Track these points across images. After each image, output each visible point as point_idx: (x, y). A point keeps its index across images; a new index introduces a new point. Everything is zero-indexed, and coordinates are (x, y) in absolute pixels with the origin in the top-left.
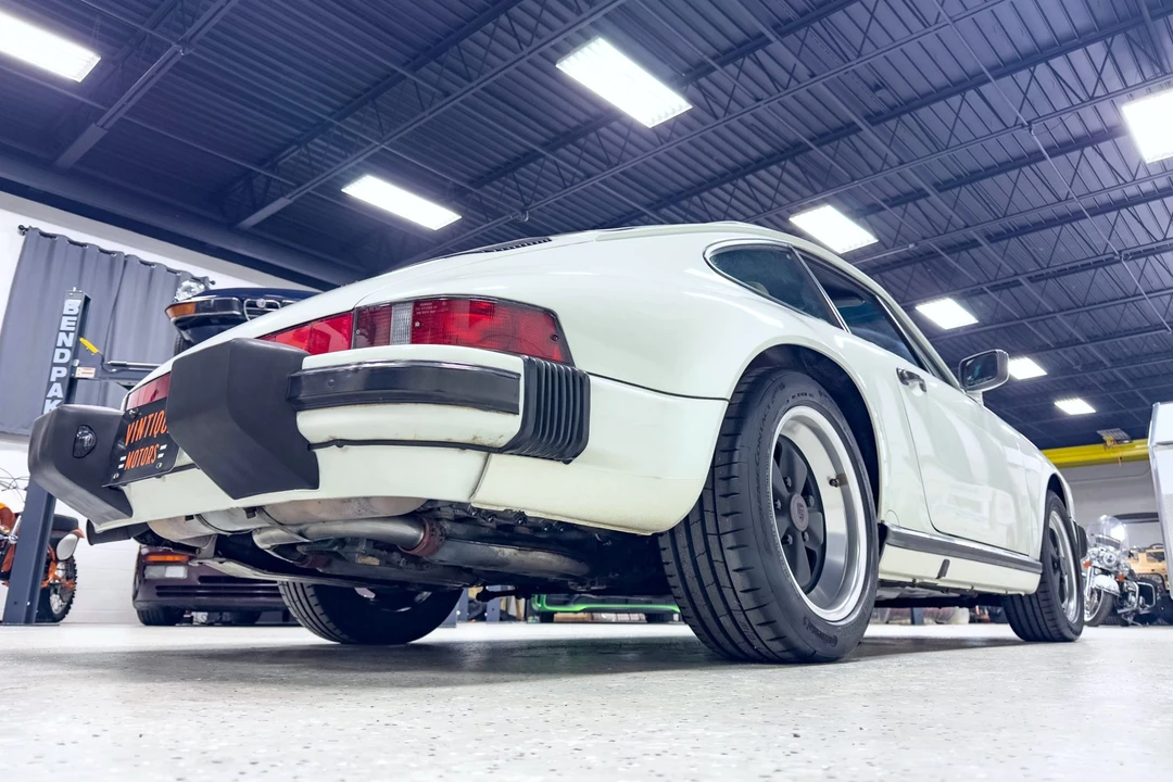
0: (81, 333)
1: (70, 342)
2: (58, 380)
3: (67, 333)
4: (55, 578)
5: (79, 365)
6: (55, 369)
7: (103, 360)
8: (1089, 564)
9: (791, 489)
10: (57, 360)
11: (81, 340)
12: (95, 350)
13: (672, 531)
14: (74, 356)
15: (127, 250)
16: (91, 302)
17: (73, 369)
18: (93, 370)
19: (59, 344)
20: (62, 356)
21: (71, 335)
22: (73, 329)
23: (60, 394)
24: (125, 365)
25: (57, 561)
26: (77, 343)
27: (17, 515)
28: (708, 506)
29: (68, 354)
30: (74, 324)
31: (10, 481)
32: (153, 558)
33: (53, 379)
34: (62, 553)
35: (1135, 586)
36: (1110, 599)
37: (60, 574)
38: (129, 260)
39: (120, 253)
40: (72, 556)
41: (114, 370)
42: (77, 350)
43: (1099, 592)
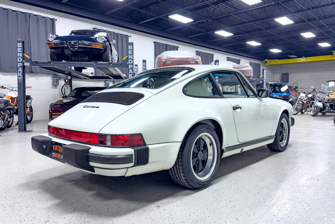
0: (23, 52)
1: (21, 56)
2: (20, 67)
3: (20, 53)
4: (28, 112)
5: (25, 62)
6: (19, 64)
7: (31, 60)
8: (316, 98)
9: (199, 151)
10: (18, 61)
11: (24, 54)
12: (28, 57)
13: (171, 169)
14: (23, 60)
15: (29, 12)
16: (25, 43)
17: (23, 63)
18: (29, 63)
19: (18, 56)
20: (20, 60)
21: (21, 53)
22: (21, 51)
23: (21, 71)
24: (37, 62)
25: (27, 108)
26: (23, 56)
27: (15, 98)
28: (177, 163)
29: (21, 59)
30: (21, 50)
31: (11, 88)
32: (53, 114)
33: (19, 67)
34: (28, 105)
35: (328, 105)
36: (320, 109)
37: (28, 110)
38: (30, 15)
39: (27, 13)
40: (31, 106)
41: (35, 63)
42: (23, 57)
43: (317, 107)
